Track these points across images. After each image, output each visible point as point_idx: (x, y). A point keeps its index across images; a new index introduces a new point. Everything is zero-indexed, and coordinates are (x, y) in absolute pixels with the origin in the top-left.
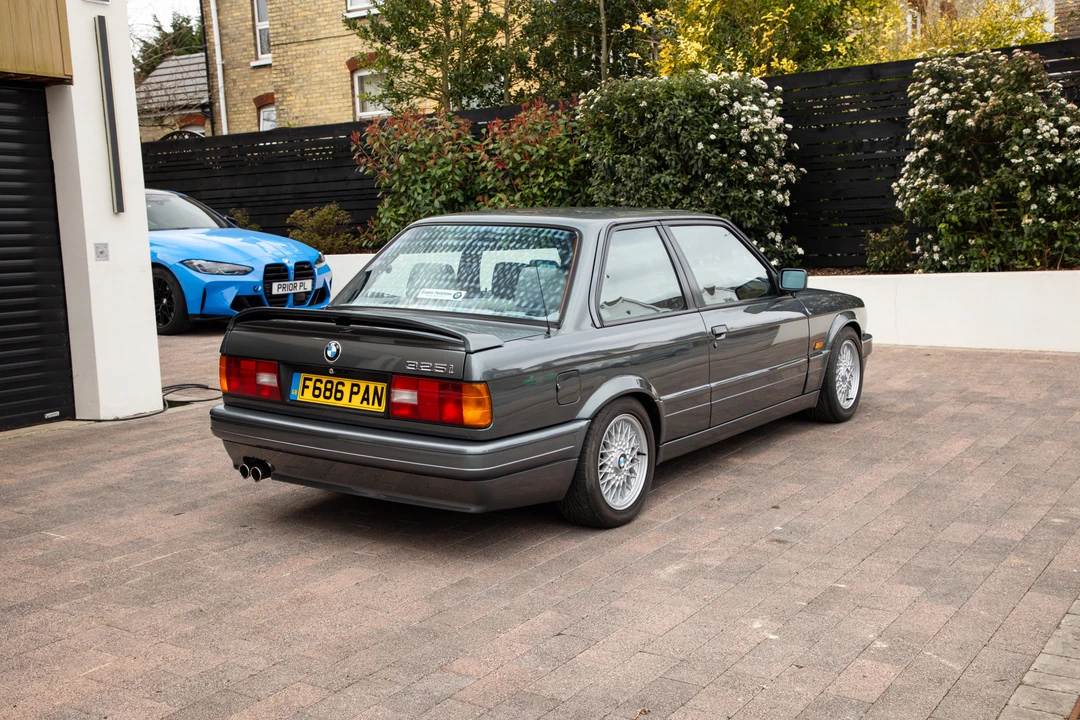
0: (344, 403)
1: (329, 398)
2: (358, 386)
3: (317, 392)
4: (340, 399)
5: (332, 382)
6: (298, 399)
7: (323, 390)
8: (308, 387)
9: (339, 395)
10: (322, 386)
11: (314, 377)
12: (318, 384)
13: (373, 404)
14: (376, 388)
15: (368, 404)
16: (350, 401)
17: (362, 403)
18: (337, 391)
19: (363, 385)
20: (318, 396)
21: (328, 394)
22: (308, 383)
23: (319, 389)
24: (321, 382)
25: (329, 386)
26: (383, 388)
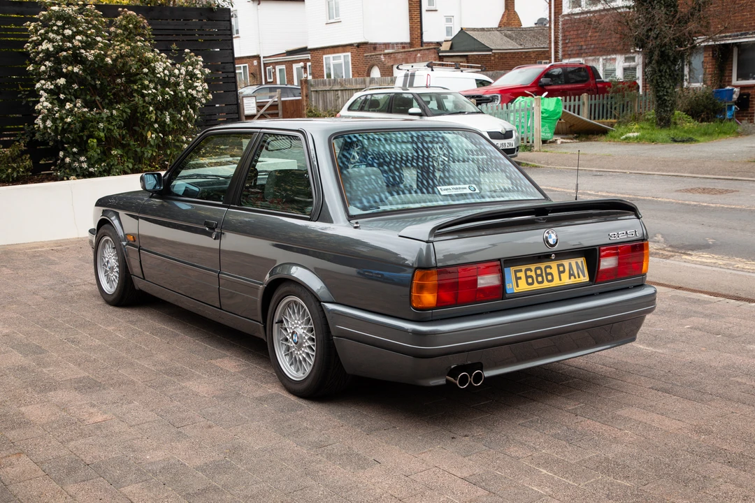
1: (542, 282)
2: (563, 265)
3: (530, 280)
4: (552, 281)
5: (540, 268)
6: (515, 291)
7: (534, 276)
9: (550, 278)
10: (533, 274)
11: (523, 268)
12: (529, 273)
14: (577, 263)
16: (560, 280)
17: (570, 278)
20: (532, 284)
21: (540, 279)
22: (519, 275)
23: (531, 277)
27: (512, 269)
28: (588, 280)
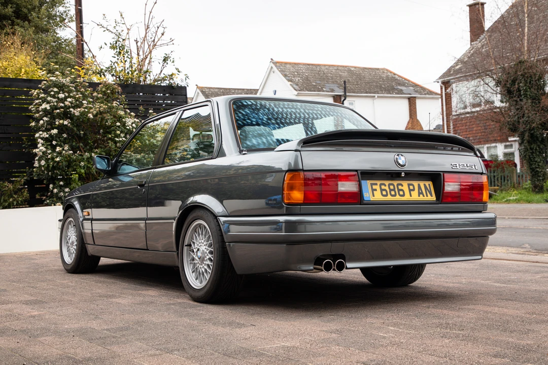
0: (407, 197)
6: (372, 199)
7: (388, 190)
8: (376, 190)
9: (401, 193)
10: (387, 188)
11: (379, 182)
12: (383, 187)
13: (427, 196)
15: (424, 196)
16: (411, 196)
17: (419, 196)
18: (399, 190)
19: (416, 183)
20: (386, 195)
21: (393, 193)
22: (374, 187)
24: (385, 186)
25: (392, 187)
26: (429, 185)
27: (369, 182)
28: (435, 199)
